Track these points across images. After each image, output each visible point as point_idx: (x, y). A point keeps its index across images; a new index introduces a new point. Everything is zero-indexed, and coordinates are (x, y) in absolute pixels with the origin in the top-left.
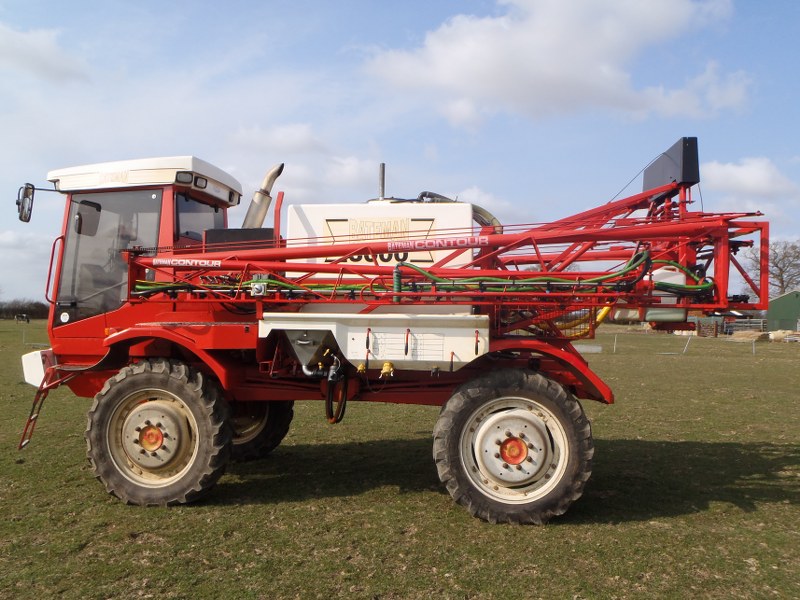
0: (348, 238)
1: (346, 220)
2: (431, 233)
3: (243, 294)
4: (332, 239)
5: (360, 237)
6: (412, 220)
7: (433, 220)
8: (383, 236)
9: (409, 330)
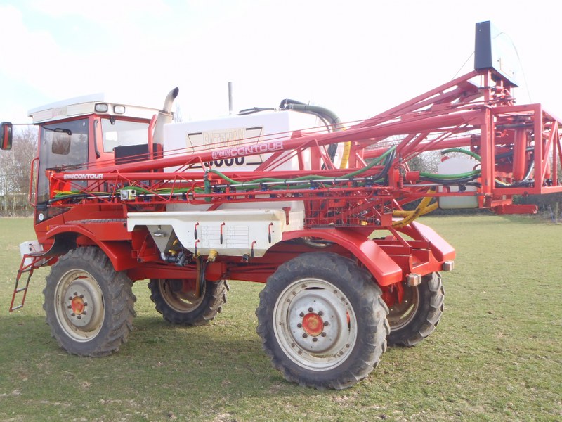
0: (202, 148)
1: (201, 133)
2: (261, 139)
3: (115, 199)
4: (192, 149)
5: (211, 146)
6: (247, 129)
7: (261, 128)
8: (226, 144)
9: (224, 224)
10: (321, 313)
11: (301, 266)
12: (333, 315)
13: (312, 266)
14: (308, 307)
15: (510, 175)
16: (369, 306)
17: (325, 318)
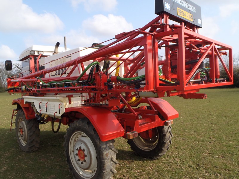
6: (67, 57)
7: (71, 56)
9: (48, 103)
10: (84, 150)
11: (76, 125)
12: (88, 151)
13: (80, 125)
14: (79, 146)
15: (175, 76)
16: (101, 150)
17: (86, 153)
